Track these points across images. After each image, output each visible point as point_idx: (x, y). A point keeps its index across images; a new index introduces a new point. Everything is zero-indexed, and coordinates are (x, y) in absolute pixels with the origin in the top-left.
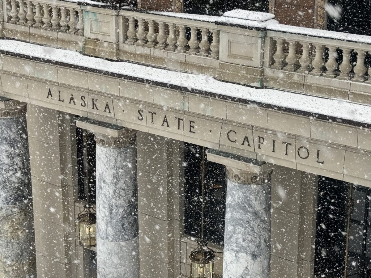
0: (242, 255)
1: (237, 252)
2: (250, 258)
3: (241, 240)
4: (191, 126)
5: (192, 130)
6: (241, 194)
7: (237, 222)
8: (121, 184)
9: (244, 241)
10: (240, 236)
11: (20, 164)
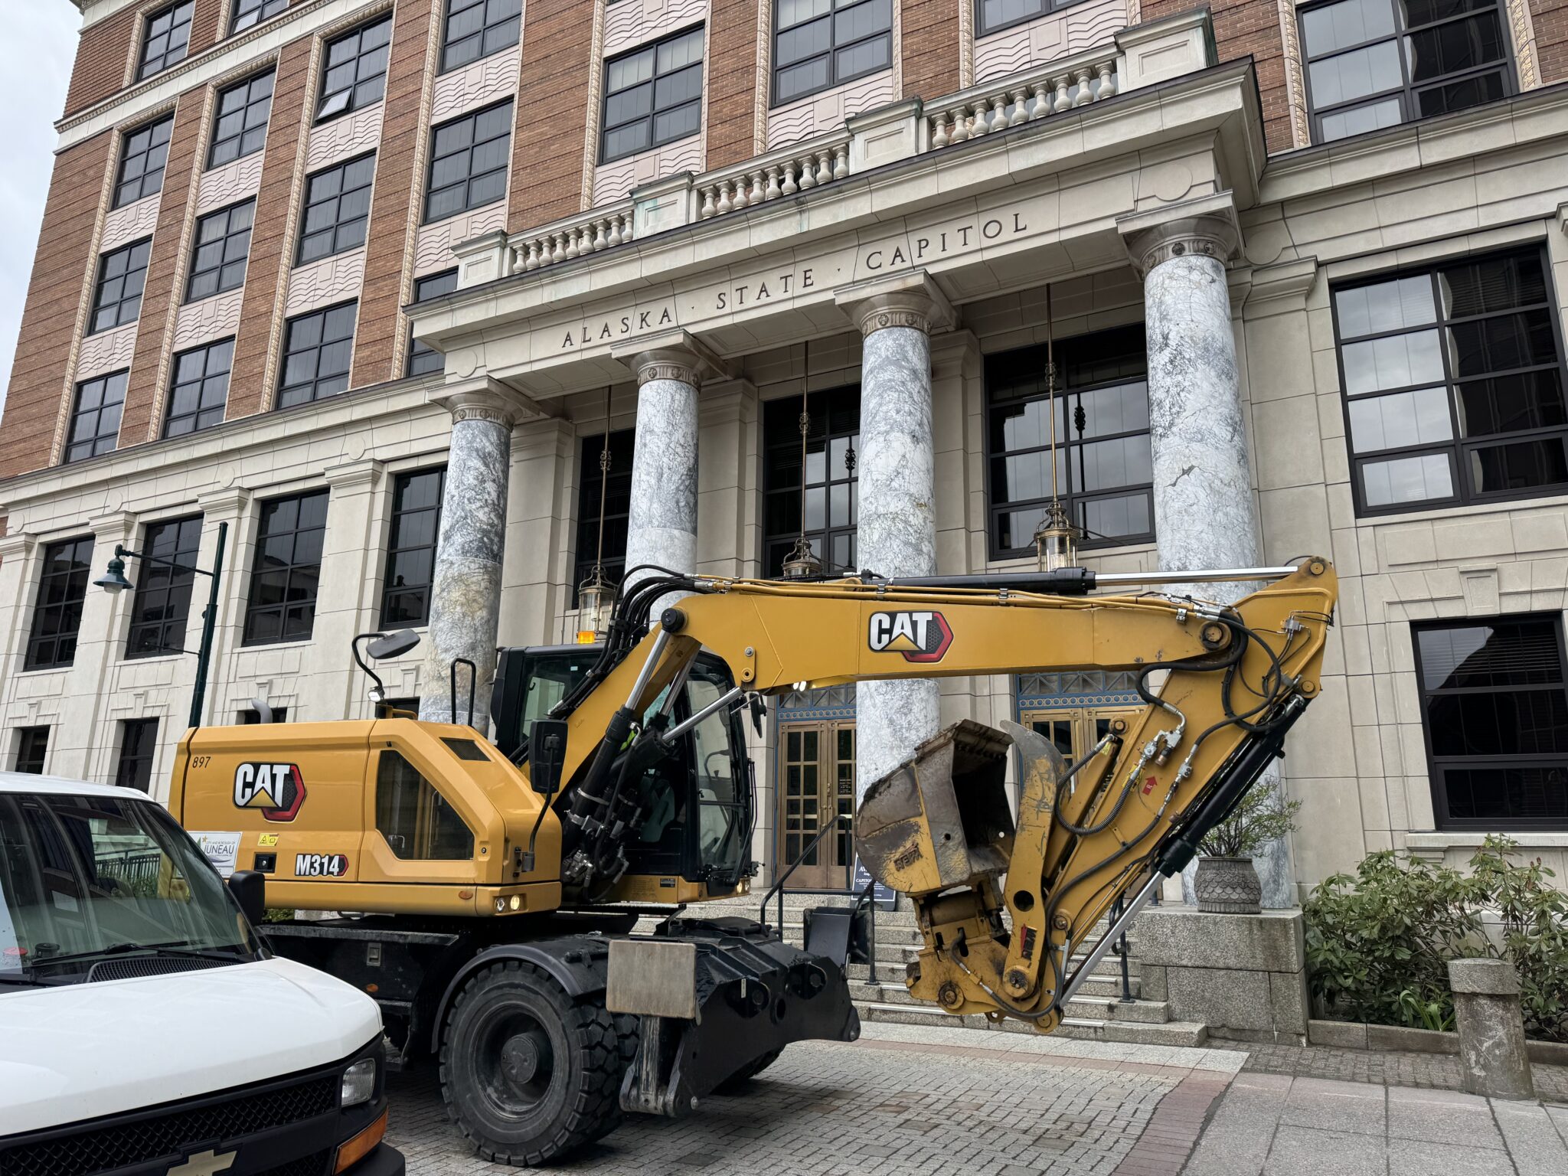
0: (895, 435)
1: (887, 433)
2: (908, 439)
3: (893, 412)
4: (806, 278)
5: (809, 282)
6: (890, 342)
7: (884, 387)
10: (891, 406)
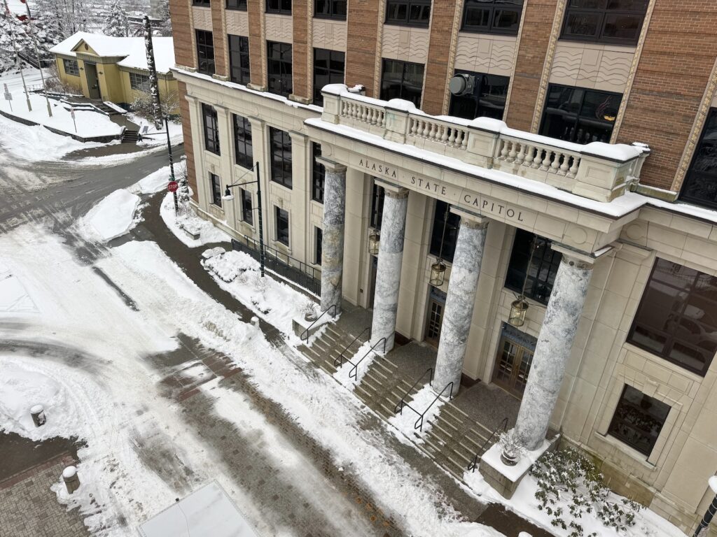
0: (463, 269)
1: (460, 267)
2: (467, 271)
3: (463, 261)
4: (443, 190)
5: (444, 192)
8: (397, 220)
9: (465, 261)
10: (463, 258)
11: (340, 202)
